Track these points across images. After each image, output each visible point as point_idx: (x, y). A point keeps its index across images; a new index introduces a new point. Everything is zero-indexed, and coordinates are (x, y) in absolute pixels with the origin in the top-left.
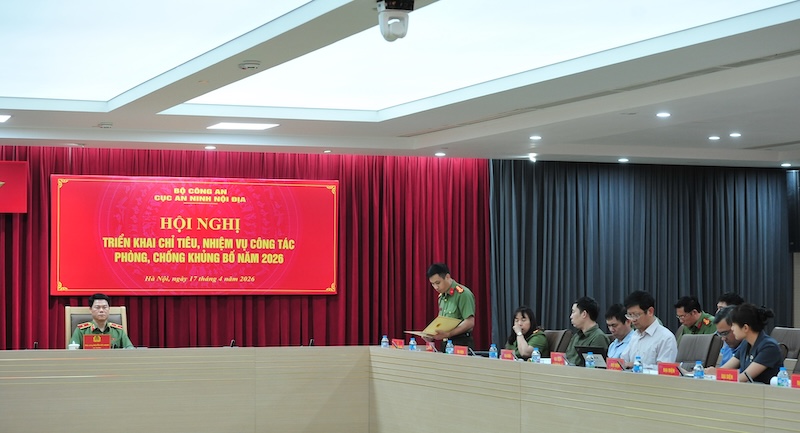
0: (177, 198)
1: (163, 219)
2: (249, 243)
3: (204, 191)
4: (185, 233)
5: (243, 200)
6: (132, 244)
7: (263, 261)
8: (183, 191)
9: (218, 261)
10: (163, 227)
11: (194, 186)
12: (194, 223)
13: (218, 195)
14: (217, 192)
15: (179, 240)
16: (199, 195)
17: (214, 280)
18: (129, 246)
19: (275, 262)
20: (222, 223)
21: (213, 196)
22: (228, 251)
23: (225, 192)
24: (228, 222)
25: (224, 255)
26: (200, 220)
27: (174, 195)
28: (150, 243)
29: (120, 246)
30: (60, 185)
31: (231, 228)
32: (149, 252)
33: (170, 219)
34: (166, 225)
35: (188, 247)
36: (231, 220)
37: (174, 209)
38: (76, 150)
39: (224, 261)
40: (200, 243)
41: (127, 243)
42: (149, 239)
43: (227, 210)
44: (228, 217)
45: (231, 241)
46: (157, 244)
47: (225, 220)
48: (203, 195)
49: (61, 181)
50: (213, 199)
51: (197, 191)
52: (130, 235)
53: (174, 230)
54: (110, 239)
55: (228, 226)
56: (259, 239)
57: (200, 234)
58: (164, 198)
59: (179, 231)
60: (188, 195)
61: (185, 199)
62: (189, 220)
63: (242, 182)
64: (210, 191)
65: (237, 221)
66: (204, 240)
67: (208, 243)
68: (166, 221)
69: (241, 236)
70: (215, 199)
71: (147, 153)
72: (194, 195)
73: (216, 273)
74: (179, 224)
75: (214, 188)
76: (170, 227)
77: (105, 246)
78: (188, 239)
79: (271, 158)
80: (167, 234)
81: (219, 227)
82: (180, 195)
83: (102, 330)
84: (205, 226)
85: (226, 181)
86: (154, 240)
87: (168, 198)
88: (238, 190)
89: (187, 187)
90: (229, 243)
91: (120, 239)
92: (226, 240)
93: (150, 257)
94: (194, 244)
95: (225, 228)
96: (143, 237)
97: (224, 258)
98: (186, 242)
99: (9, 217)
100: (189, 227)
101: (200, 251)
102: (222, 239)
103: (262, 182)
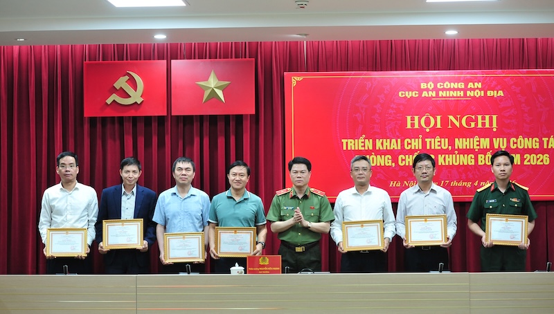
0: (425, 94)
1: (409, 118)
2: (508, 142)
3: (456, 86)
4: (434, 133)
5: (501, 93)
6: (374, 145)
7: (526, 163)
8: (431, 85)
9: (473, 163)
10: (409, 126)
11: (444, 80)
12: (445, 121)
13: (471, 89)
14: (470, 85)
15: (428, 140)
16: (450, 89)
17: (469, 185)
18: (371, 148)
19: (539, 163)
20: (476, 120)
21: (465, 90)
22: (484, 151)
23: (480, 85)
24: (483, 119)
25: (480, 156)
26: (451, 117)
27: (421, 91)
28: (394, 145)
29: (361, 148)
30: (294, 83)
31: (487, 126)
32: (394, 154)
33: (416, 118)
34: (413, 125)
35: (437, 148)
36: (487, 117)
37: (422, 106)
38: (311, 44)
39: (480, 163)
40: (452, 143)
41: (369, 144)
42: (394, 141)
43: (483, 106)
44: (484, 114)
45: (488, 140)
46: (402, 145)
47: (480, 117)
48: (454, 90)
49: (295, 79)
50: (465, 94)
51: (447, 85)
52: (373, 136)
53: (421, 130)
54: (349, 141)
55: (484, 124)
56: (521, 138)
57: (451, 133)
58: (409, 94)
59: (428, 130)
60: (436, 89)
61: (434, 95)
62: (439, 118)
63: (499, 73)
64: (461, 85)
65: (495, 117)
66: (457, 140)
67: (460, 143)
68: (413, 119)
69: (499, 134)
70: (468, 93)
71: (390, 44)
72: (443, 90)
73: (471, 176)
74: (428, 122)
75: (466, 81)
76: (416, 126)
77: (345, 148)
78: (438, 139)
79: (532, 45)
80: (414, 134)
81: (473, 125)
82: (427, 90)
83: (300, 196)
84: (457, 124)
85: (479, 74)
86: (399, 140)
87: (414, 94)
88: (494, 83)
89: (436, 81)
90: (485, 143)
91: (360, 141)
92: (482, 140)
93: (395, 160)
94: (445, 144)
95: (480, 126)
96: (387, 138)
97: (480, 159)
98: (435, 143)
99: (239, 118)
100: (439, 126)
101: (452, 152)
102: (477, 138)
103: (522, 73)
